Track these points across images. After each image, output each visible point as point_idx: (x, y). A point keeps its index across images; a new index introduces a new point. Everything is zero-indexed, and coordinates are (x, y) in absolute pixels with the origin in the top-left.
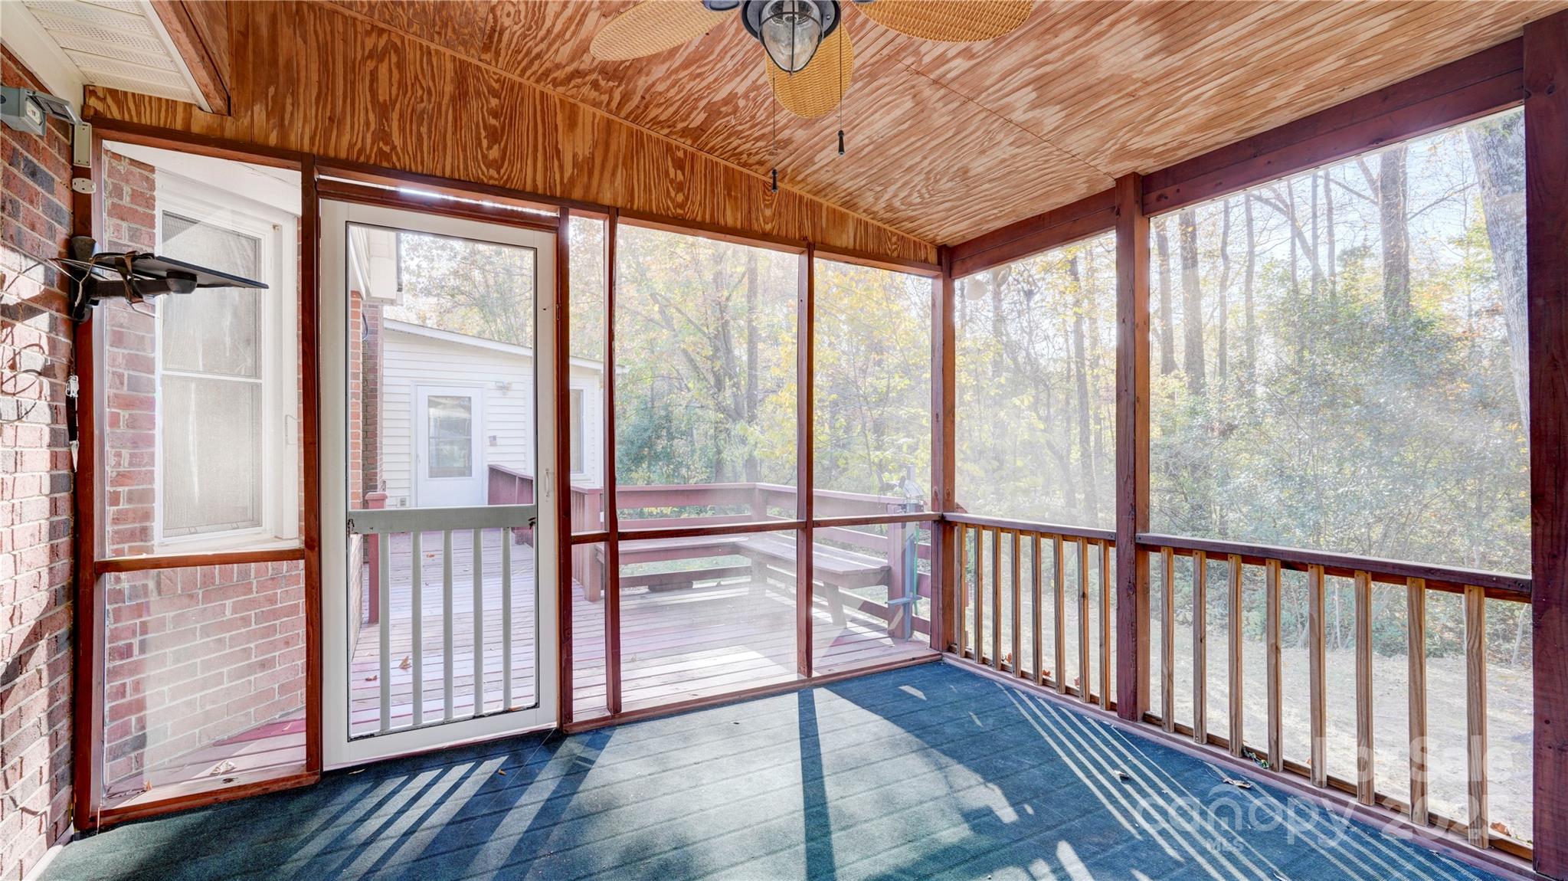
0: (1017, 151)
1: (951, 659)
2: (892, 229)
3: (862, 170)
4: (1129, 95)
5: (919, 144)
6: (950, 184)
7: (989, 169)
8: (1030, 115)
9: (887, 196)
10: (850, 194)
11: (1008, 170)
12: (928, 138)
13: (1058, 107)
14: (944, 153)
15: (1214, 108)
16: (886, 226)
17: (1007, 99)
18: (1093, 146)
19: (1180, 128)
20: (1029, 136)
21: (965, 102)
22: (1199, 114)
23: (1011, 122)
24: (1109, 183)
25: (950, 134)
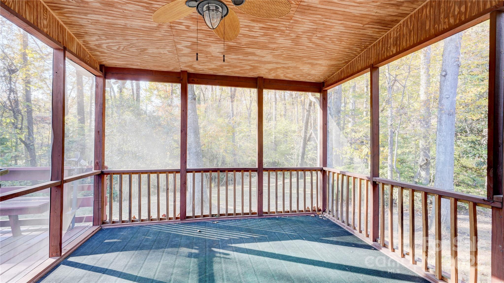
0: (168, 53)
1: (105, 227)
2: (88, 52)
3: (106, 29)
4: (207, 56)
5: (141, 36)
6: (135, 50)
7: (153, 53)
8: (183, 48)
9: (102, 42)
10: (87, 33)
11: (159, 56)
12: (147, 36)
13: (191, 50)
14: (145, 42)
15: (216, 67)
16: (87, 50)
17: (182, 42)
18: (186, 61)
19: (206, 67)
20: (175, 52)
21: (171, 35)
22: (213, 66)
23: (176, 46)
24: (179, 71)
25: (156, 39)
